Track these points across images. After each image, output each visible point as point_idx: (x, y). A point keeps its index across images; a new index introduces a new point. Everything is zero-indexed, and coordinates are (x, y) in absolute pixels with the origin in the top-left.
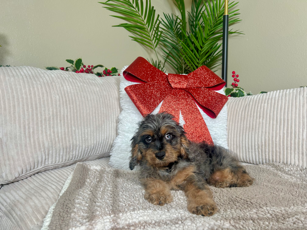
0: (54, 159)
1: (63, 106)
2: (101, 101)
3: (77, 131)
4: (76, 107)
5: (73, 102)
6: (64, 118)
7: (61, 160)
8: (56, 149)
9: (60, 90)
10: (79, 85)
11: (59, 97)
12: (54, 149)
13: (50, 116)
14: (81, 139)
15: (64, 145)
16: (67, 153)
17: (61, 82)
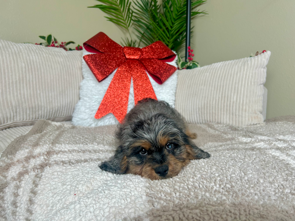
0: (21, 117)
1: (29, 73)
2: (64, 70)
3: (42, 94)
4: (41, 74)
5: (38, 70)
6: (30, 82)
7: (28, 118)
8: (23, 108)
9: (27, 59)
10: (45, 56)
11: (25, 65)
12: (21, 108)
13: (17, 80)
14: (45, 101)
15: (30, 105)
16: (34, 112)
17: (28, 53)
